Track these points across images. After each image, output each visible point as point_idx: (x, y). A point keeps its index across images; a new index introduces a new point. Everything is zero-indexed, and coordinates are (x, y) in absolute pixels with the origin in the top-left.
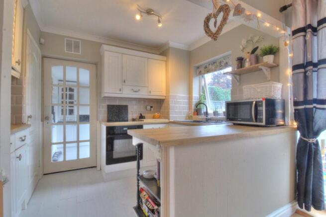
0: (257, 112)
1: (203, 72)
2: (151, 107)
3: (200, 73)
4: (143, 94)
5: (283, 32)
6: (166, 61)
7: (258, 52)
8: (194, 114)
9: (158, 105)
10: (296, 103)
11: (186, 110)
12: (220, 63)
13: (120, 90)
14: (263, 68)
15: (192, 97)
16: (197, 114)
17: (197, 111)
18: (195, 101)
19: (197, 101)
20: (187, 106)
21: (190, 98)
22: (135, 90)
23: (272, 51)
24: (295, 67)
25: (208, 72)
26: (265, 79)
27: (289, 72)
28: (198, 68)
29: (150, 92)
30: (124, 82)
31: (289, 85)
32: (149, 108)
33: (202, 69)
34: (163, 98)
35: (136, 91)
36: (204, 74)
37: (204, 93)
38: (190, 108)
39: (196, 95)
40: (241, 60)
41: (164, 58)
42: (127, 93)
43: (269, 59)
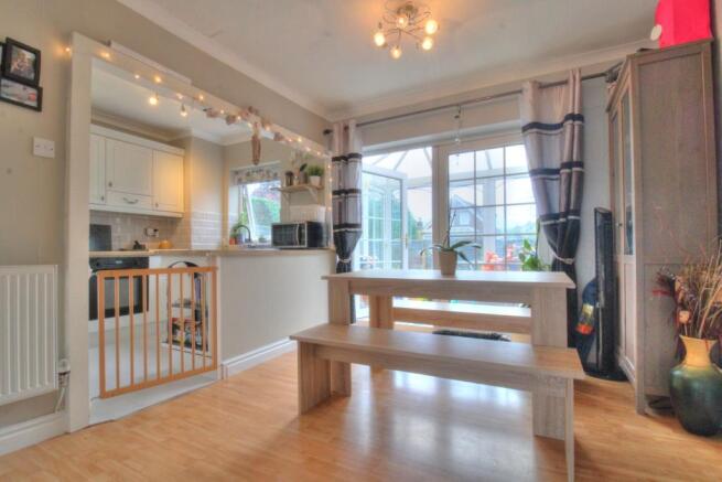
0: (301, 235)
1: (244, 181)
2: (155, 230)
3: (240, 181)
4: (144, 208)
5: (324, 156)
6: (184, 157)
7: (306, 170)
8: (231, 243)
9: (168, 226)
10: (335, 227)
11: (219, 237)
12: (268, 172)
13: (103, 199)
14: (311, 189)
15: (227, 216)
16: (236, 243)
17: (236, 238)
18: (231, 223)
19: (236, 223)
20: (218, 229)
21: (224, 218)
22: (130, 200)
23: (318, 172)
24: (335, 193)
25: (252, 181)
26: (312, 202)
27: (331, 196)
28: (237, 173)
29: (157, 205)
30: (110, 185)
31: (330, 209)
32: (150, 231)
33: (243, 177)
34: (180, 216)
35: (132, 203)
36: (246, 183)
37: (245, 210)
38: (224, 232)
39: (233, 214)
40: (290, 175)
41: (182, 152)
42: (115, 204)
43: (315, 180)
